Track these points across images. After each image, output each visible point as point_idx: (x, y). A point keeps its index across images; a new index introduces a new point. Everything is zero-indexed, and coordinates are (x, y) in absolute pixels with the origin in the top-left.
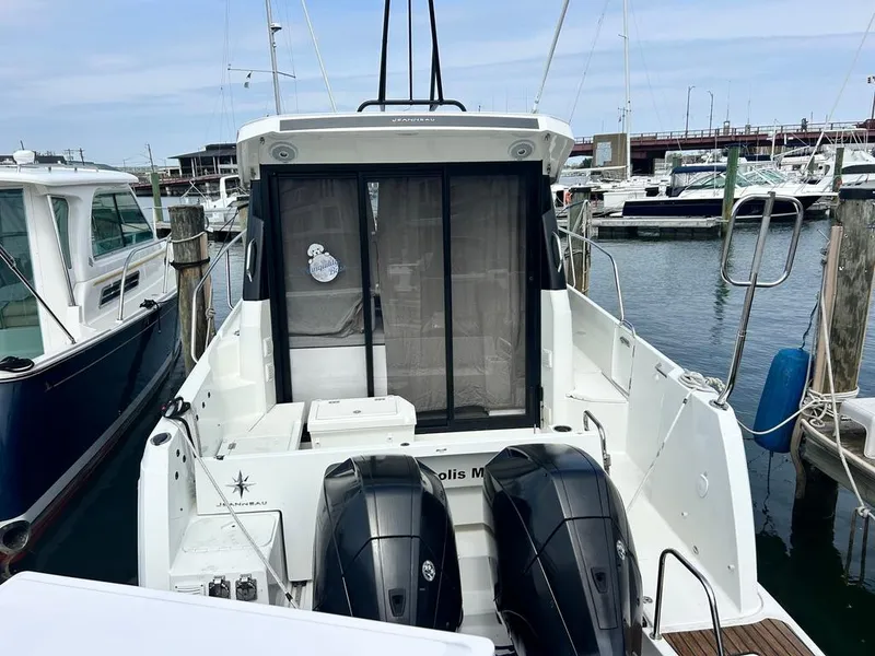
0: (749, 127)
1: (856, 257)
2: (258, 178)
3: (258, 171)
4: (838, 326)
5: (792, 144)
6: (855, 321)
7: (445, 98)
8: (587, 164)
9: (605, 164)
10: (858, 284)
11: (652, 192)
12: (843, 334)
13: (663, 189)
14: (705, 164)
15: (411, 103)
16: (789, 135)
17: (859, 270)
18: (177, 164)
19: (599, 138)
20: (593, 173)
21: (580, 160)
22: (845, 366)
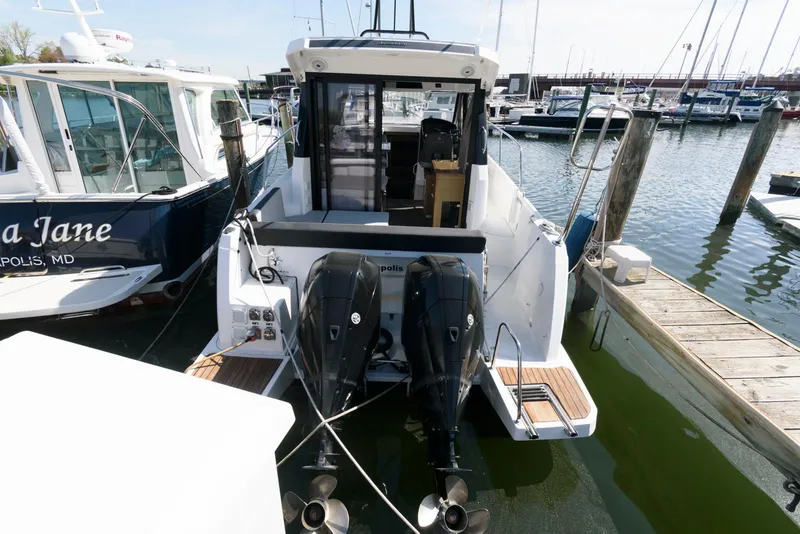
0: (604, 74)
1: (633, 157)
2: (304, 80)
3: (304, 76)
4: (614, 200)
5: (628, 86)
6: (625, 198)
7: (416, 30)
8: (504, 92)
9: (515, 93)
10: (632, 174)
11: (539, 111)
12: (617, 206)
13: (546, 110)
14: (572, 96)
15: (394, 32)
16: (628, 80)
17: (634, 165)
18: (264, 79)
19: (512, 76)
20: (507, 97)
21: (501, 89)
22: (615, 225)
